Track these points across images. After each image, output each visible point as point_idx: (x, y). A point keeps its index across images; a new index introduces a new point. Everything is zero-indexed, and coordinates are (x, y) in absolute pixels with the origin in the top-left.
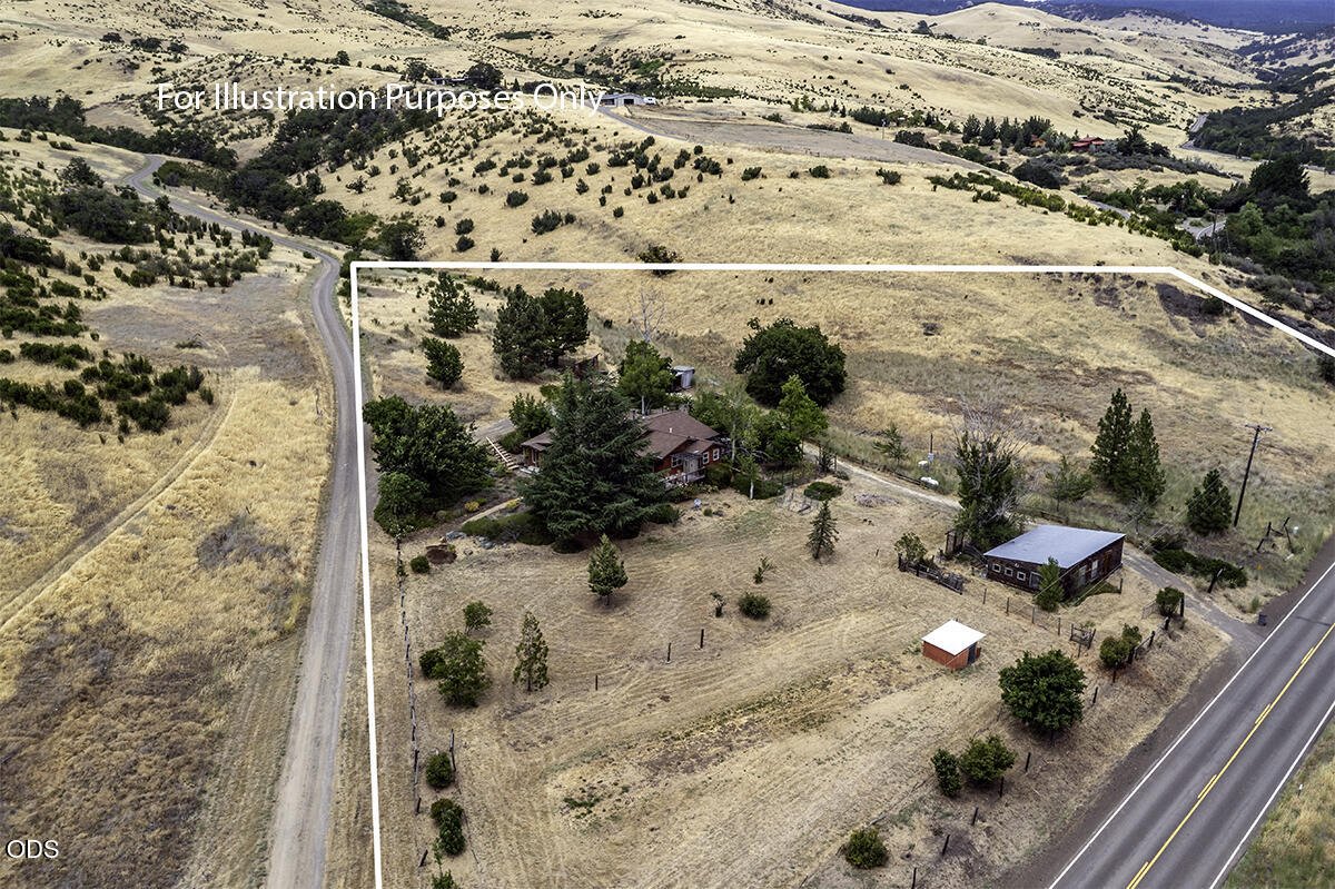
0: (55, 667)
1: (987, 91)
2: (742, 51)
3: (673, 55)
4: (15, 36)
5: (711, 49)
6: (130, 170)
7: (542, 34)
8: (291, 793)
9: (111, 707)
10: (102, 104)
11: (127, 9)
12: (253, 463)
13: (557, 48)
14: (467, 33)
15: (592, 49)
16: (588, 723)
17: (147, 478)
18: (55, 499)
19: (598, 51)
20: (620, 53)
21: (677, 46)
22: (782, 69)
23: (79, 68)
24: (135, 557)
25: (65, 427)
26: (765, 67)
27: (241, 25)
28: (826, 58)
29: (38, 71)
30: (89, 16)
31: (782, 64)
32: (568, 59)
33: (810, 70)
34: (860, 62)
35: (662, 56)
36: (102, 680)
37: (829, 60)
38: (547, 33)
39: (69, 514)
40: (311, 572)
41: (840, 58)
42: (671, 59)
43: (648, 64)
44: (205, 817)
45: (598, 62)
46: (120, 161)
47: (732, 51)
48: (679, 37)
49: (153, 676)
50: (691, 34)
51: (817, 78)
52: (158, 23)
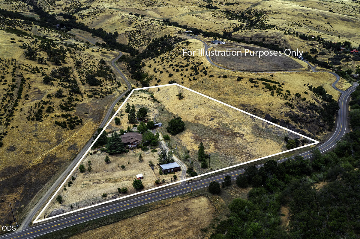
0: (47, 160)
1: (355, 24)
2: (285, 11)
3: (267, 12)
4: (113, 12)
5: (277, 10)
6: (115, 58)
7: (237, 4)
8: (60, 178)
9: (50, 166)
10: (122, 33)
11: (138, 2)
12: (82, 136)
13: (239, 8)
14: (218, 3)
15: (248, 9)
16: (92, 177)
17: (68, 137)
18: (56, 139)
19: (249, 9)
20: (254, 10)
21: (269, 9)
22: (294, 17)
23: (121, 23)
24: (61, 148)
25: (61, 128)
26: (289, 17)
27: (163, 4)
28: (308, 14)
29: (114, 23)
30: (130, 5)
31: (294, 16)
32: (241, 12)
33: (302, 18)
34: (318, 15)
35: (264, 12)
36: (50, 162)
37: (308, 15)
38: (238, 3)
39: (56, 141)
40: (79, 153)
41: (312, 14)
42: (265, 13)
43: (259, 14)
44: (52, 178)
45: (248, 13)
46: (113, 56)
47: (282, 11)
48: (271, 6)
49: (56, 163)
50: (274, 5)
51: (303, 20)
52: (145, 5)
